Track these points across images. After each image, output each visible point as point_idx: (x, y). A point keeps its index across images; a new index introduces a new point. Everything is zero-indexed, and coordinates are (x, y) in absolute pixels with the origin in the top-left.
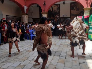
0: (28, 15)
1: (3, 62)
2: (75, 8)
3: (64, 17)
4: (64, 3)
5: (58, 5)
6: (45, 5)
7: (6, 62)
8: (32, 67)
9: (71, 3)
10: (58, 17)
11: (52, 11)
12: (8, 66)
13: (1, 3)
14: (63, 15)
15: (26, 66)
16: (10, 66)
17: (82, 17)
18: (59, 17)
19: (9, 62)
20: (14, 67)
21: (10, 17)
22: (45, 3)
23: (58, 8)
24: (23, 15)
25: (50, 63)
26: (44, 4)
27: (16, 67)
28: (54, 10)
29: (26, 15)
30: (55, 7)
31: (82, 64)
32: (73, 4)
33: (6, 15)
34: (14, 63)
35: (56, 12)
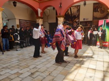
0: (42, 19)
1: (3, 68)
2: (99, 10)
3: (85, 20)
4: (85, 4)
5: (78, 7)
6: (61, 7)
7: (5, 68)
8: (29, 76)
9: (94, 4)
10: (77, 21)
11: (70, 14)
12: (5, 72)
13: (14, 6)
14: (84, 19)
15: (23, 74)
16: (8, 73)
17: (104, 21)
18: (79, 21)
19: (9, 69)
20: (11, 74)
21: (23, 21)
22: (61, 5)
23: (78, 10)
24: (37, 19)
25: (50, 74)
26: (59, 6)
27: (12, 74)
28: (72, 13)
29: (41, 19)
30: (74, 9)
31: (88, 78)
32: (96, 5)
33: (19, 20)
34: (12, 70)
35: (75, 15)
